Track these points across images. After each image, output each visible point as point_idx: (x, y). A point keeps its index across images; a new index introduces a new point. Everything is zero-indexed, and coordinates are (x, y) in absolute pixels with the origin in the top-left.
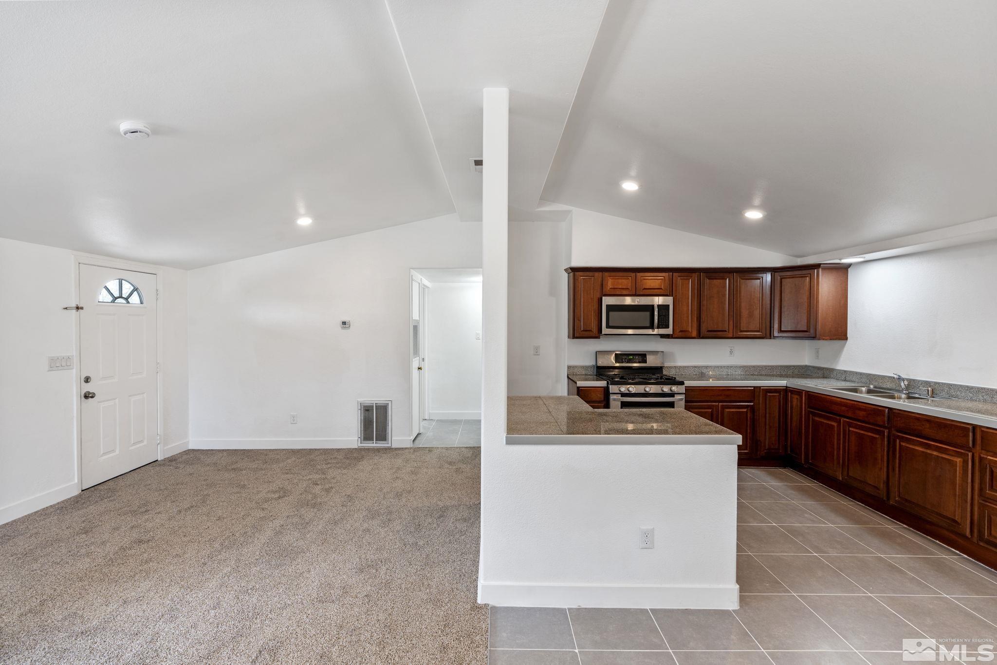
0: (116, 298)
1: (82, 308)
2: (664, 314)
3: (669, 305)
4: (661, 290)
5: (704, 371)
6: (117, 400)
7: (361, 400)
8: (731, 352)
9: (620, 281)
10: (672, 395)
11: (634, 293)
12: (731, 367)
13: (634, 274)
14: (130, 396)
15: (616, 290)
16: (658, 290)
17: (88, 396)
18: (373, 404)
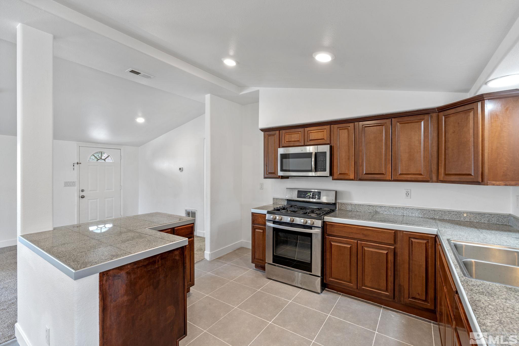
0: (98, 160)
1: (80, 163)
2: (322, 160)
3: (326, 152)
4: (323, 140)
5: (379, 210)
6: (98, 200)
7: (186, 208)
8: (407, 194)
9: (293, 136)
10: (310, 227)
11: (303, 144)
12: (407, 209)
13: (303, 129)
14: (105, 198)
15: (290, 142)
16: (322, 140)
17: (83, 197)
18: (190, 211)
